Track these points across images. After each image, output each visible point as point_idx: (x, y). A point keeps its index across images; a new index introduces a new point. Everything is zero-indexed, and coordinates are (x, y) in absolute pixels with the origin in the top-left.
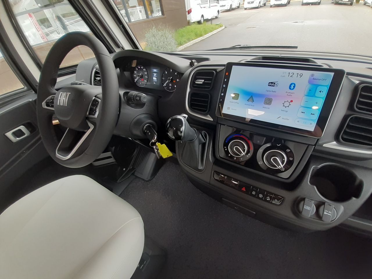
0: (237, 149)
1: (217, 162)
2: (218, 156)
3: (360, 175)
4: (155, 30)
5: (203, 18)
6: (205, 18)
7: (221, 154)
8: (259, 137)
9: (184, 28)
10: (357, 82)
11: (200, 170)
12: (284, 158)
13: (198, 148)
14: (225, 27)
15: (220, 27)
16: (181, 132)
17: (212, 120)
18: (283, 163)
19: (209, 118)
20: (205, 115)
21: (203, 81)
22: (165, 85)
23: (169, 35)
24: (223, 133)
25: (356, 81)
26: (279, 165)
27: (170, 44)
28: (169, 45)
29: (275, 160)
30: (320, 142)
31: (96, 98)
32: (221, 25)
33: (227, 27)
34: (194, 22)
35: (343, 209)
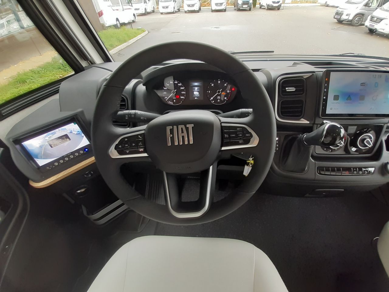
2: (314, 154)
6: (121, 22)
11: (304, 171)
14: (148, 32)
15: (143, 32)
19: (305, 122)
20: (299, 120)
21: (294, 88)
22: (212, 98)
26: (370, 144)
29: (367, 142)
31: (223, 124)
32: (144, 30)
33: (150, 32)
34: (110, 26)
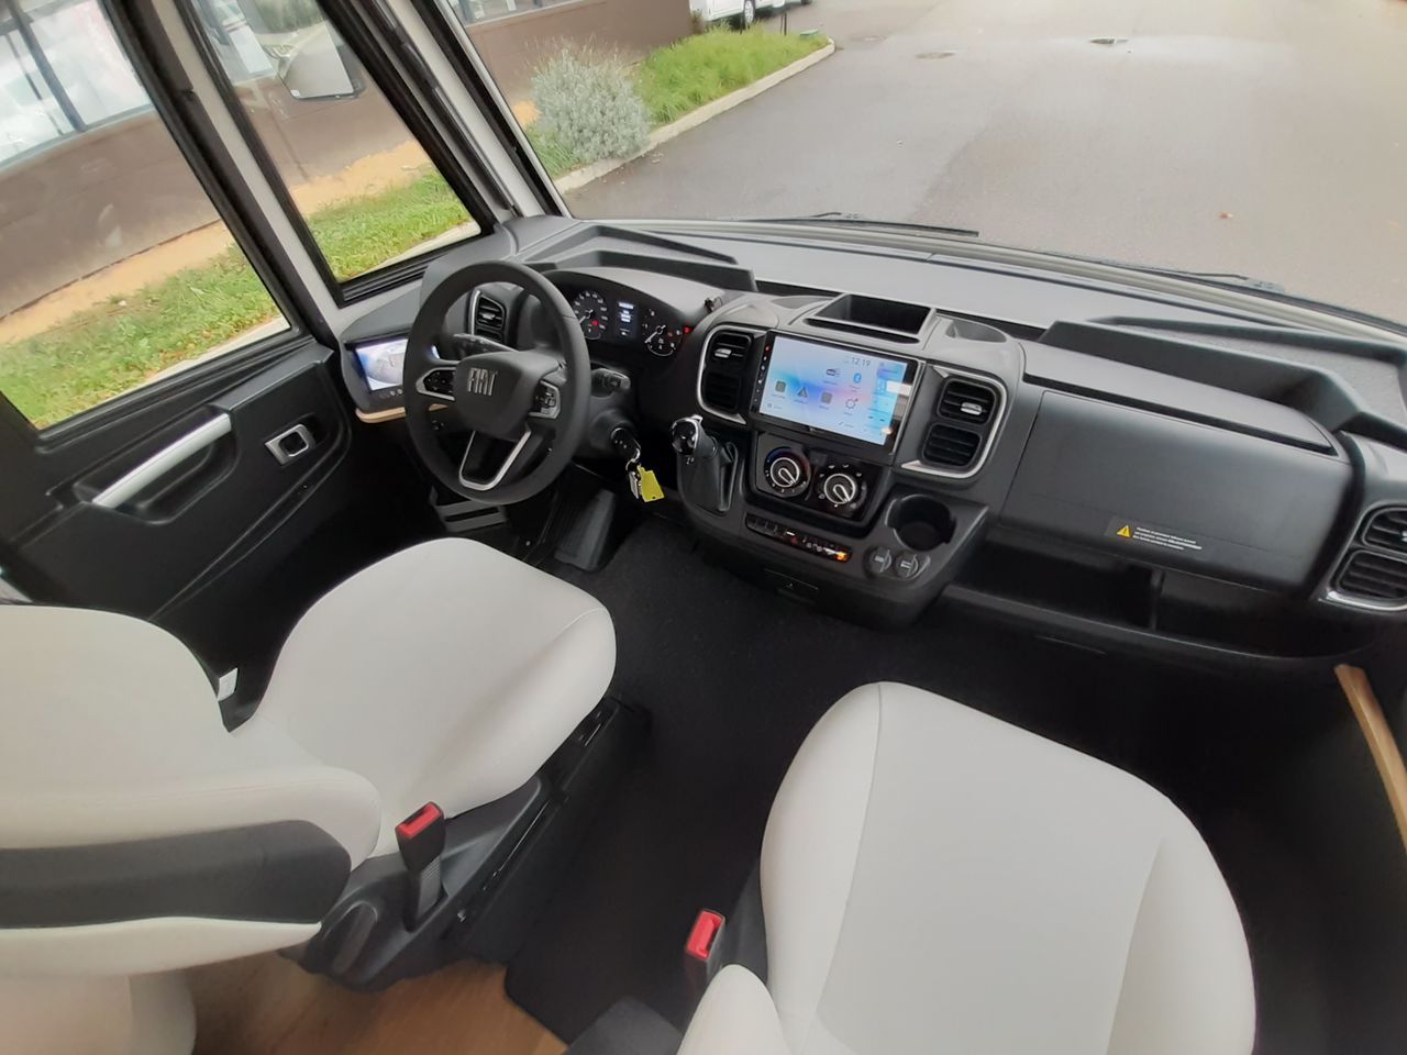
0: (783, 473)
1: (753, 498)
2: (754, 488)
3: (954, 513)
4: (570, 64)
5: (754, 4)
6: (759, 6)
7: (760, 484)
8: (819, 455)
9: (679, 47)
10: (945, 376)
11: (722, 514)
12: (851, 486)
13: (718, 473)
14: (836, 48)
15: (815, 47)
16: (693, 443)
17: (744, 423)
18: (850, 494)
19: (739, 420)
20: (732, 413)
21: (729, 352)
22: (649, 340)
23: (624, 85)
24: (763, 446)
25: (944, 372)
26: (844, 497)
27: (625, 118)
28: (623, 121)
29: (839, 490)
30: (898, 461)
31: (543, 382)
32: (820, 40)
33: (841, 49)
34: (717, 22)
35: (928, 560)
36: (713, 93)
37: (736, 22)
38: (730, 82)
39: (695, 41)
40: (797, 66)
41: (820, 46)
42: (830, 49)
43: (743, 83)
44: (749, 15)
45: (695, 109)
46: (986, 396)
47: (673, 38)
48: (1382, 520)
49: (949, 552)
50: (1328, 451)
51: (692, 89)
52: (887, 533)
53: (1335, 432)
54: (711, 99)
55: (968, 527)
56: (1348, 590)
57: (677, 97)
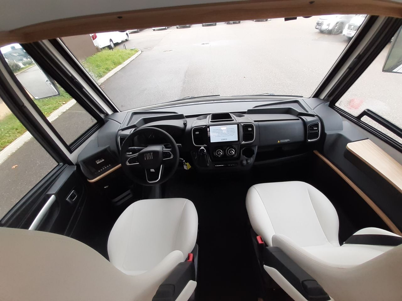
0: (219, 153)
3: (253, 148)
5: (113, 43)
8: (224, 147)
9: (95, 56)
11: (208, 166)
12: (234, 150)
13: (206, 158)
14: (142, 52)
17: (207, 146)
20: (203, 145)
21: (198, 132)
25: (243, 124)
26: (233, 153)
30: (241, 143)
31: (164, 151)
35: (252, 159)
36: (112, 67)
37: (109, 47)
38: (116, 64)
39: (99, 54)
40: (133, 57)
41: (137, 51)
42: (140, 52)
43: (120, 63)
44: (112, 45)
45: (108, 72)
46: (251, 126)
47: (92, 54)
48: (310, 127)
49: (255, 156)
50: (298, 119)
51: (105, 67)
52: (243, 157)
53: (297, 116)
54: (112, 69)
55: (256, 150)
56: (310, 139)
57: (102, 70)
